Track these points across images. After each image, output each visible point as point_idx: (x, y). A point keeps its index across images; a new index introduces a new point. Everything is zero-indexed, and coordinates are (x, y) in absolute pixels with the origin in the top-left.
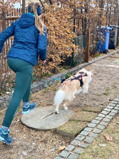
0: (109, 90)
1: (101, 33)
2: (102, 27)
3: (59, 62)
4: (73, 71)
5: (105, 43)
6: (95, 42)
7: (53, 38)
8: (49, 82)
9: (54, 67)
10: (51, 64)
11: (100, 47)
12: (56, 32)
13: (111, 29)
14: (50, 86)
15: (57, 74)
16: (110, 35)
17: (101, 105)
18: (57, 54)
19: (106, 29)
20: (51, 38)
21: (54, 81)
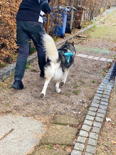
0: (78, 86)
1: (60, 14)
2: (60, 7)
3: (15, 49)
4: (31, 60)
5: (62, 26)
6: (53, 24)
7: (8, 17)
8: (3, 76)
9: (9, 56)
10: (5, 52)
11: (58, 31)
12: (11, 10)
13: (69, 10)
14: (3, 81)
15: (11, 63)
16: (67, 17)
17: (73, 110)
18: (12, 39)
19: (64, 10)
20: (6, 17)
21: (9, 74)
